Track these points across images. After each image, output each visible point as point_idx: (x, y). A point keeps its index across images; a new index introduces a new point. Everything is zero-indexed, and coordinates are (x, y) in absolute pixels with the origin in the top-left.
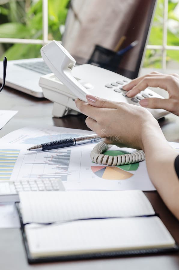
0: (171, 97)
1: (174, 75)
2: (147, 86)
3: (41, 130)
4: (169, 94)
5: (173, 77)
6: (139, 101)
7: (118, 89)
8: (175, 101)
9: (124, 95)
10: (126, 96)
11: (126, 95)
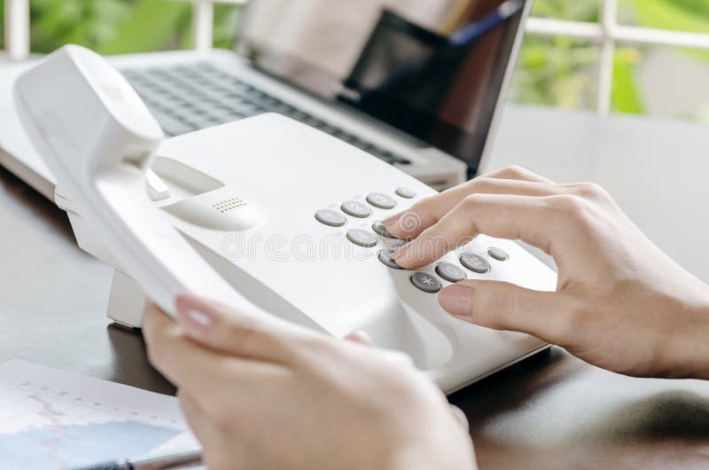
0: (564, 287)
1: (587, 193)
2: (474, 231)
3: (33, 397)
4: (560, 275)
5: (580, 201)
6: (446, 284)
7: (365, 232)
8: (576, 305)
9: (387, 259)
10: (393, 264)
11: (393, 261)
